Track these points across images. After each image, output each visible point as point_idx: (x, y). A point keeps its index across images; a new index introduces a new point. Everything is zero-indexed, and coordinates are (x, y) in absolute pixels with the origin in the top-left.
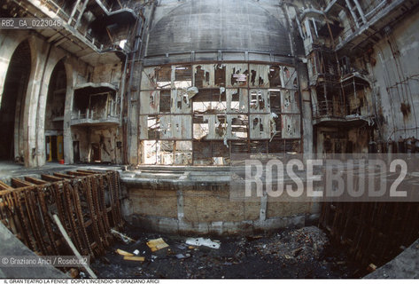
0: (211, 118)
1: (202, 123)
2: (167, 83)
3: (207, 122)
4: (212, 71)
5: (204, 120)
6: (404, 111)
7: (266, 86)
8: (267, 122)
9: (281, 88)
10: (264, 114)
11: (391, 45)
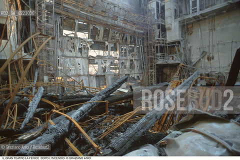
0: (99, 61)
1: (94, 64)
2: (71, 32)
3: (97, 63)
4: (101, 29)
5: (95, 62)
6: (209, 59)
7: (129, 43)
8: (128, 64)
9: (135, 45)
10: (127, 60)
11: (210, 25)
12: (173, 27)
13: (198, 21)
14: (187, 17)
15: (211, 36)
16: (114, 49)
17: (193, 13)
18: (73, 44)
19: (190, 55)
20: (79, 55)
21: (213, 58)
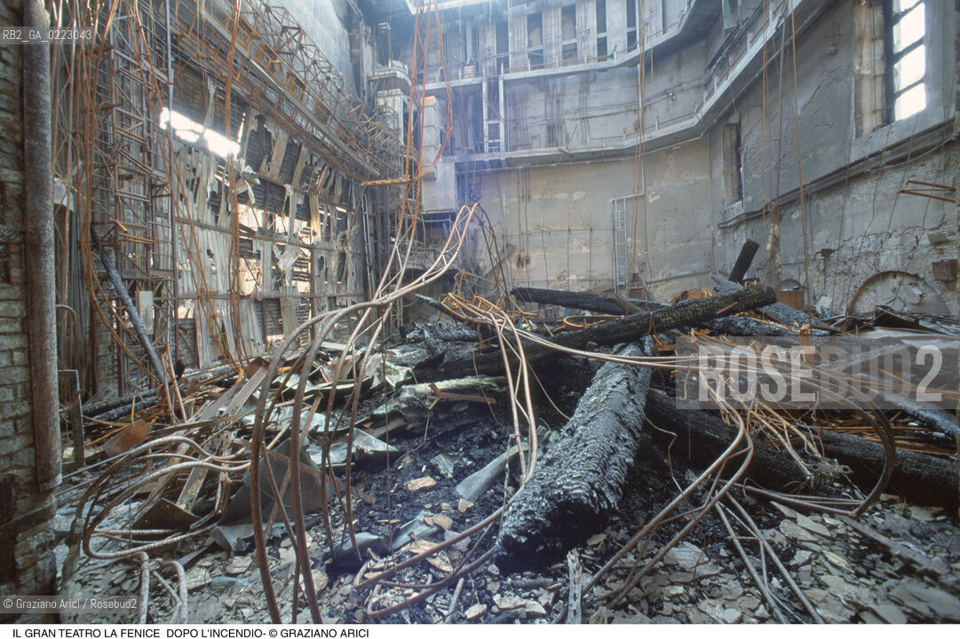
0: (266, 248)
4: (281, 139)
5: (254, 251)
6: (520, 262)
7: (336, 201)
8: (333, 264)
9: (349, 208)
10: (330, 251)
11: (521, 185)
12: (439, 175)
13: (497, 172)
14: (477, 158)
15: (523, 210)
16: (305, 213)
17: (491, 151)
18: (194, 170)
19: (474, 251)
20: (208, 217)
21: (528, 262)
